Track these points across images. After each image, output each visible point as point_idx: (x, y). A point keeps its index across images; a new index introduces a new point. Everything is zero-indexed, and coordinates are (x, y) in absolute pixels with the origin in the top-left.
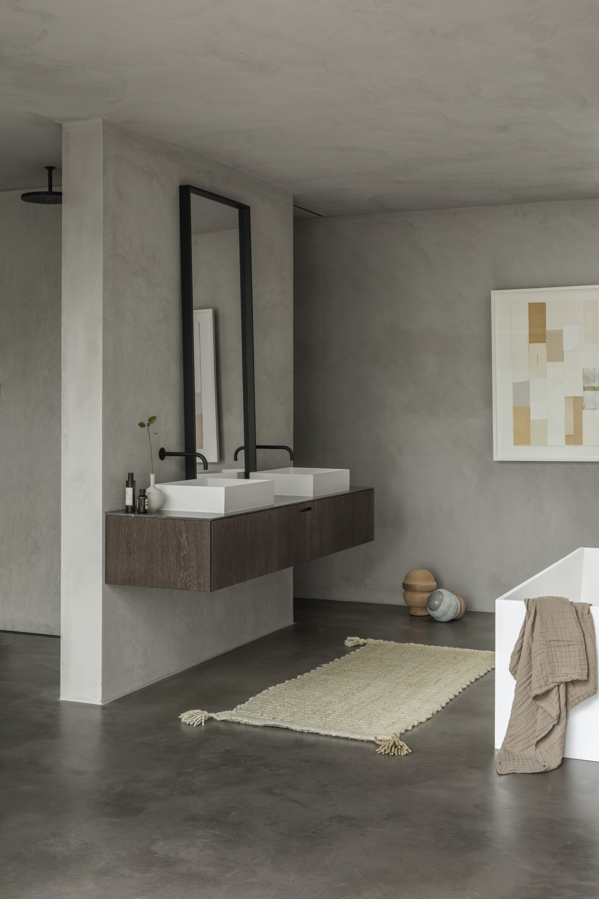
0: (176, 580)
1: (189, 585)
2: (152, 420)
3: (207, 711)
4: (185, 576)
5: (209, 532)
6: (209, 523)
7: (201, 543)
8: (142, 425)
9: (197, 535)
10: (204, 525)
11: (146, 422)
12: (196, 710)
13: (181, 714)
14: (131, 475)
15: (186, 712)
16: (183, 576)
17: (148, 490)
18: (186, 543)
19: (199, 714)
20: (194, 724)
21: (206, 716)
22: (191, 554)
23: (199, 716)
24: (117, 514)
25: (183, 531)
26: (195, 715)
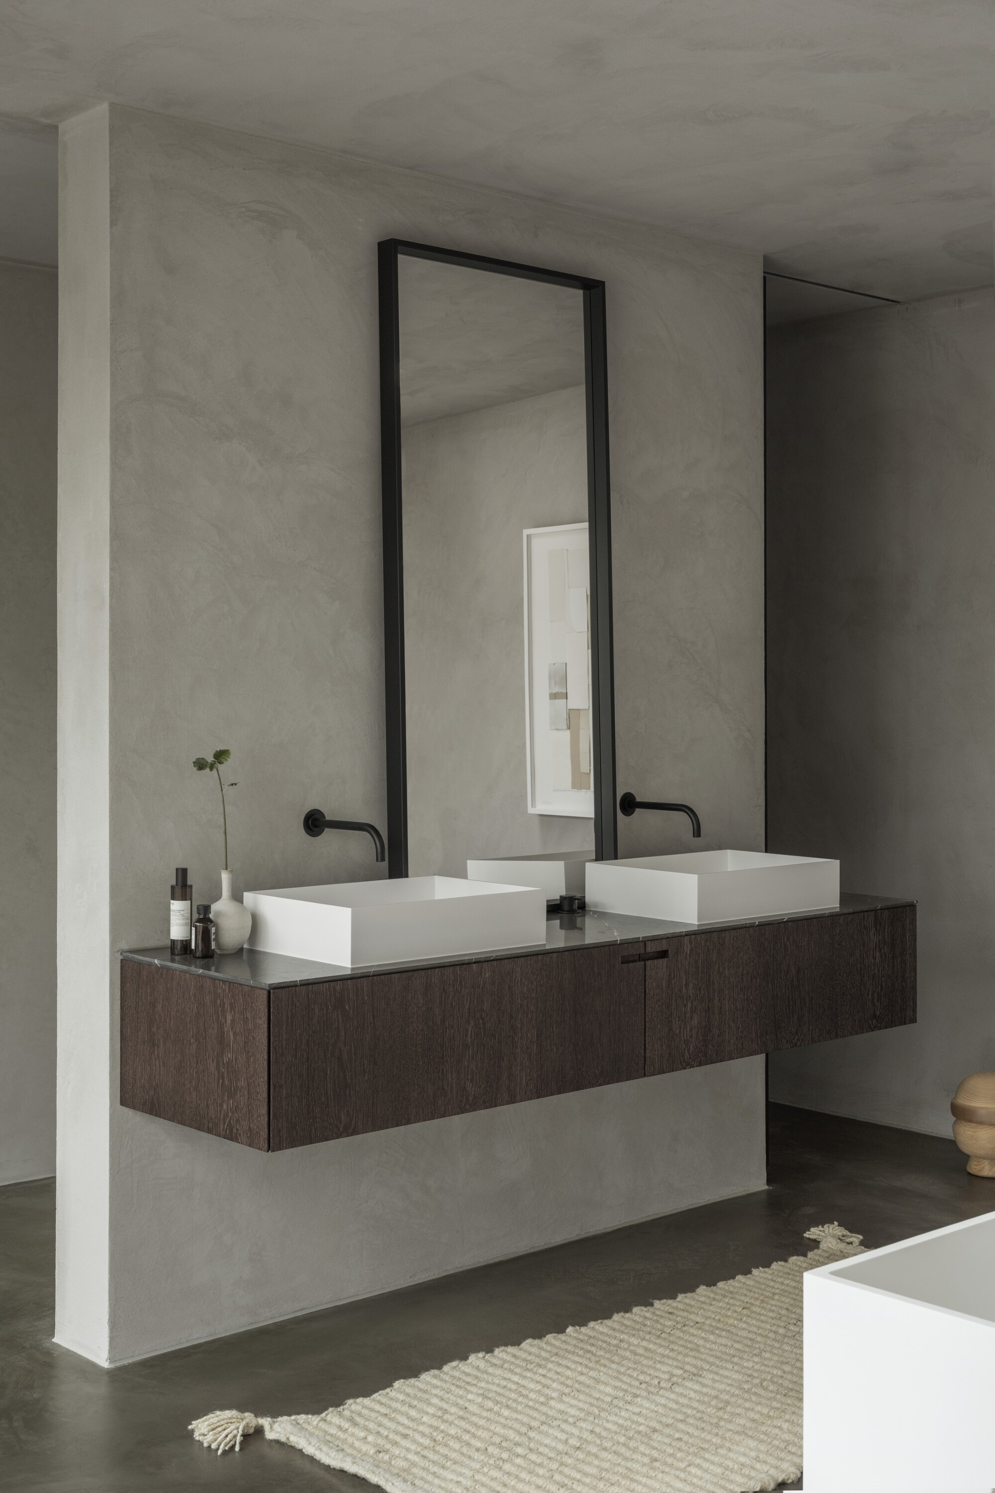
0: (217, 1115)
1: (235, 1131)
2: (220, 756)
3: (252, 1413)
4: (231, 1109)
5: (265, 1014)
6: (266, 992)
7: (254, 1038)
8: (200, 765)
9: (247, 1018)
10: (257, 997)
11: (210, 759)
12: (227, 1412)
13: (193, 1422)
14: (182, 873)
15: (205, 1418)
16: (228, 1107)
17: (215, 907)
18: (231, 1034)
19: (233, 1421)
20: (218, 1449)
21: (251, 1425)
22: (238, 1061)
23: (232, 1427)
24: (136, 956)
25: (226, 1006)
26: (222, 1425)
